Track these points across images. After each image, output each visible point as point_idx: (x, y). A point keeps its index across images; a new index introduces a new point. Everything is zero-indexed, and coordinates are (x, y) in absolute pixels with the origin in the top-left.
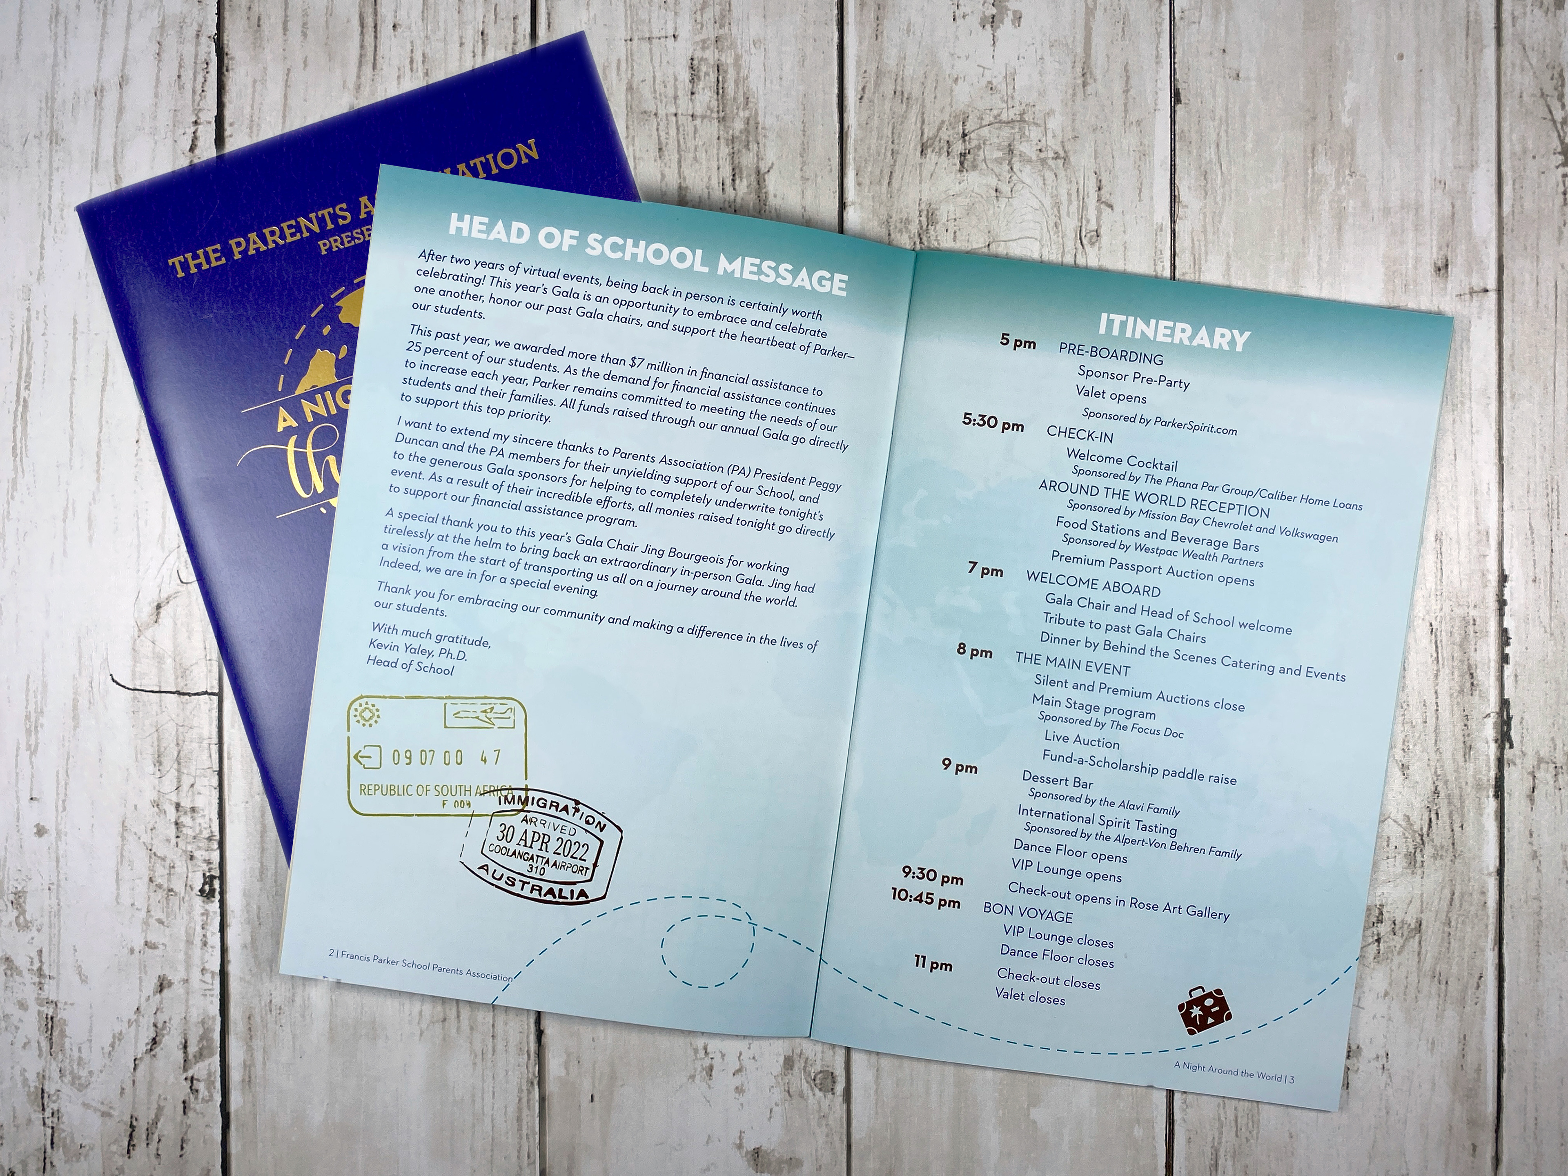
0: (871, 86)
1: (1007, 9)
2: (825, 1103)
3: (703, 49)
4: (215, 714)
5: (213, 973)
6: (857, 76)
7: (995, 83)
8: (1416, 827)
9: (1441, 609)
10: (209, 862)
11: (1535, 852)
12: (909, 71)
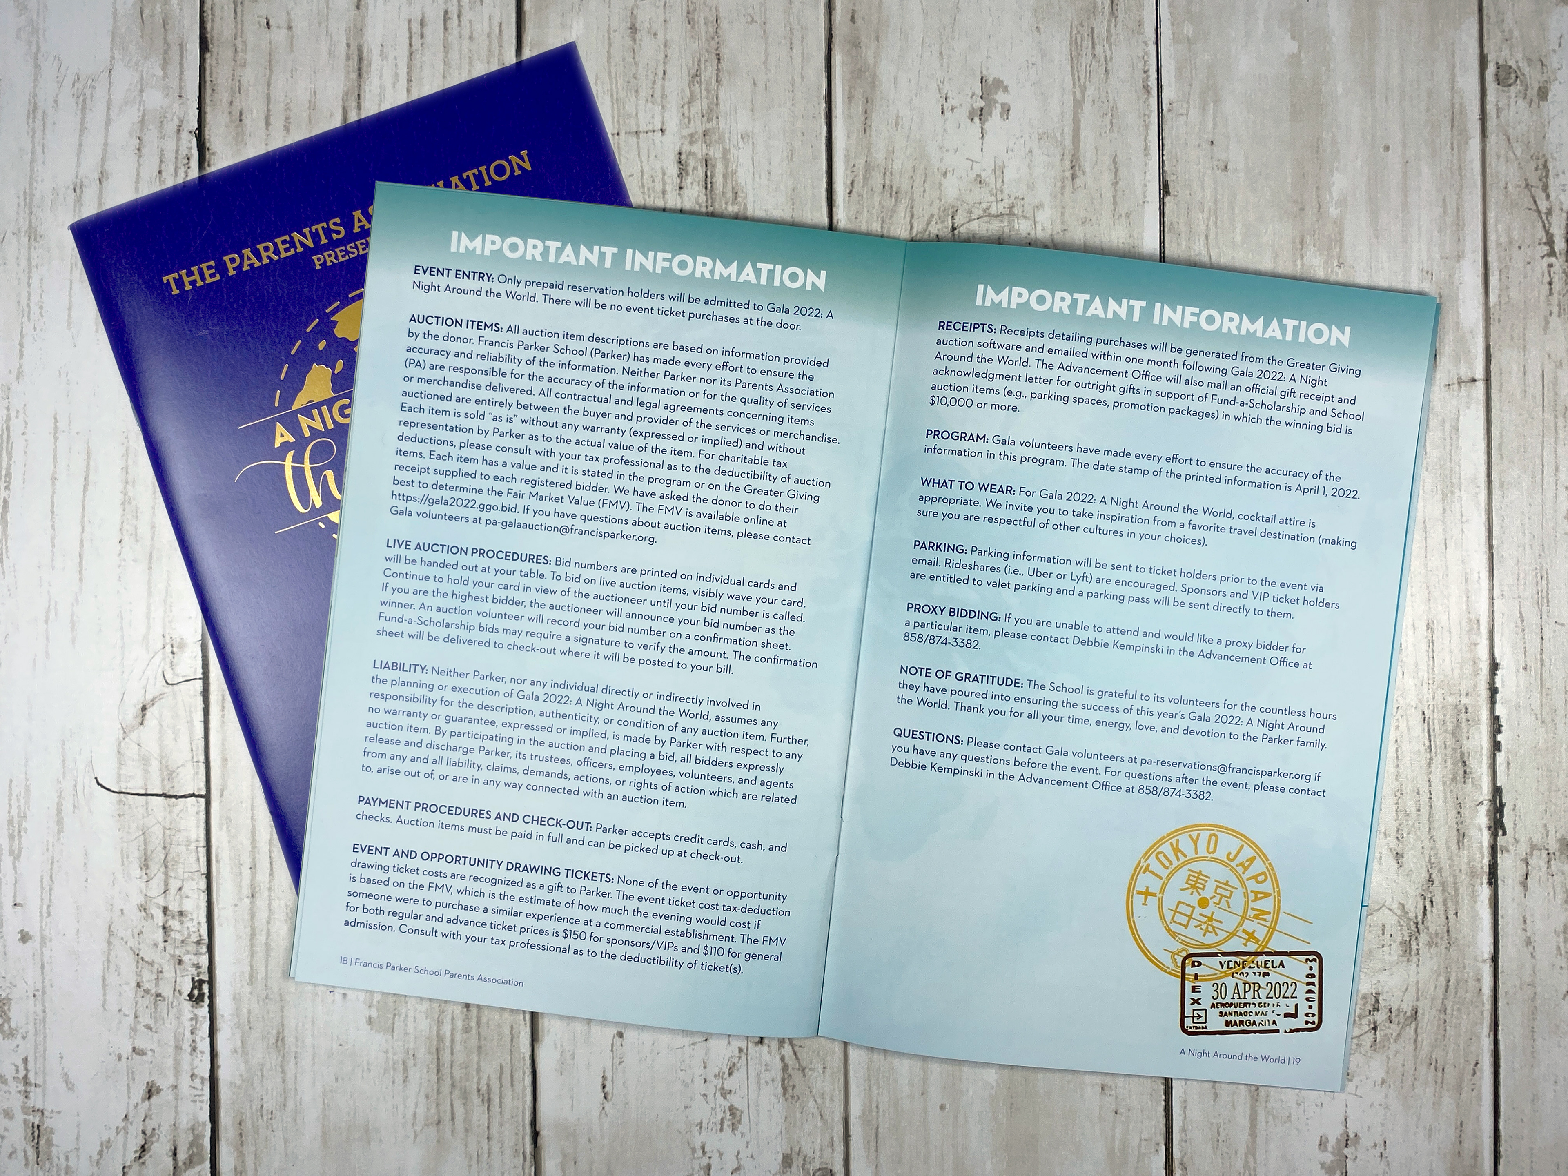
0: (860, 179)
1: (996, 102)
3: (691, 143)
4: (203, 816)
5: (202, 1079)
6: (846, 169)
7: (983, 175)
8: (1411, 915)
9: (1434, 698)
10: (198, 966)
11: (1529, 938)
12: (897, 165)
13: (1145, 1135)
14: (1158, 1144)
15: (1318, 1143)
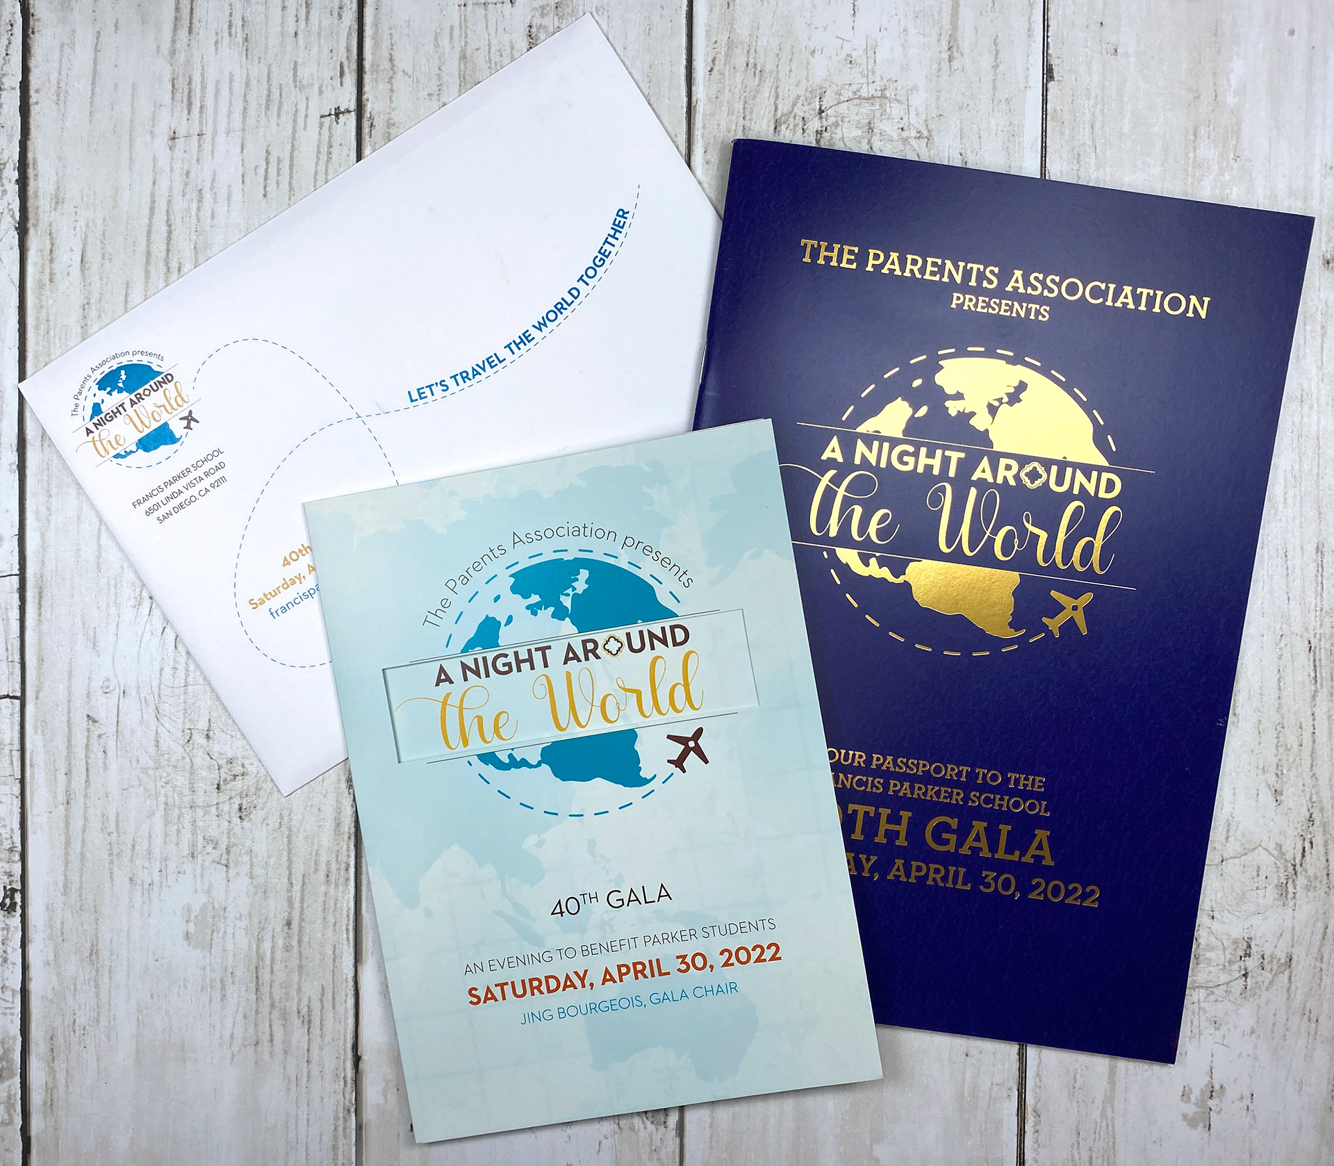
0: (721, 57)
2: (657, 1137)
3: (542, 15)
4: (17, 718)
5: (13, 991)
6: (707, 46)
7: (854, 54)
8: (1289, 856)
9: (1321, 626)
10: (10, 875)
12: (762, 43)
13: (997, 1080)
14: (1010, 1089)
15: (1181, 1094)
